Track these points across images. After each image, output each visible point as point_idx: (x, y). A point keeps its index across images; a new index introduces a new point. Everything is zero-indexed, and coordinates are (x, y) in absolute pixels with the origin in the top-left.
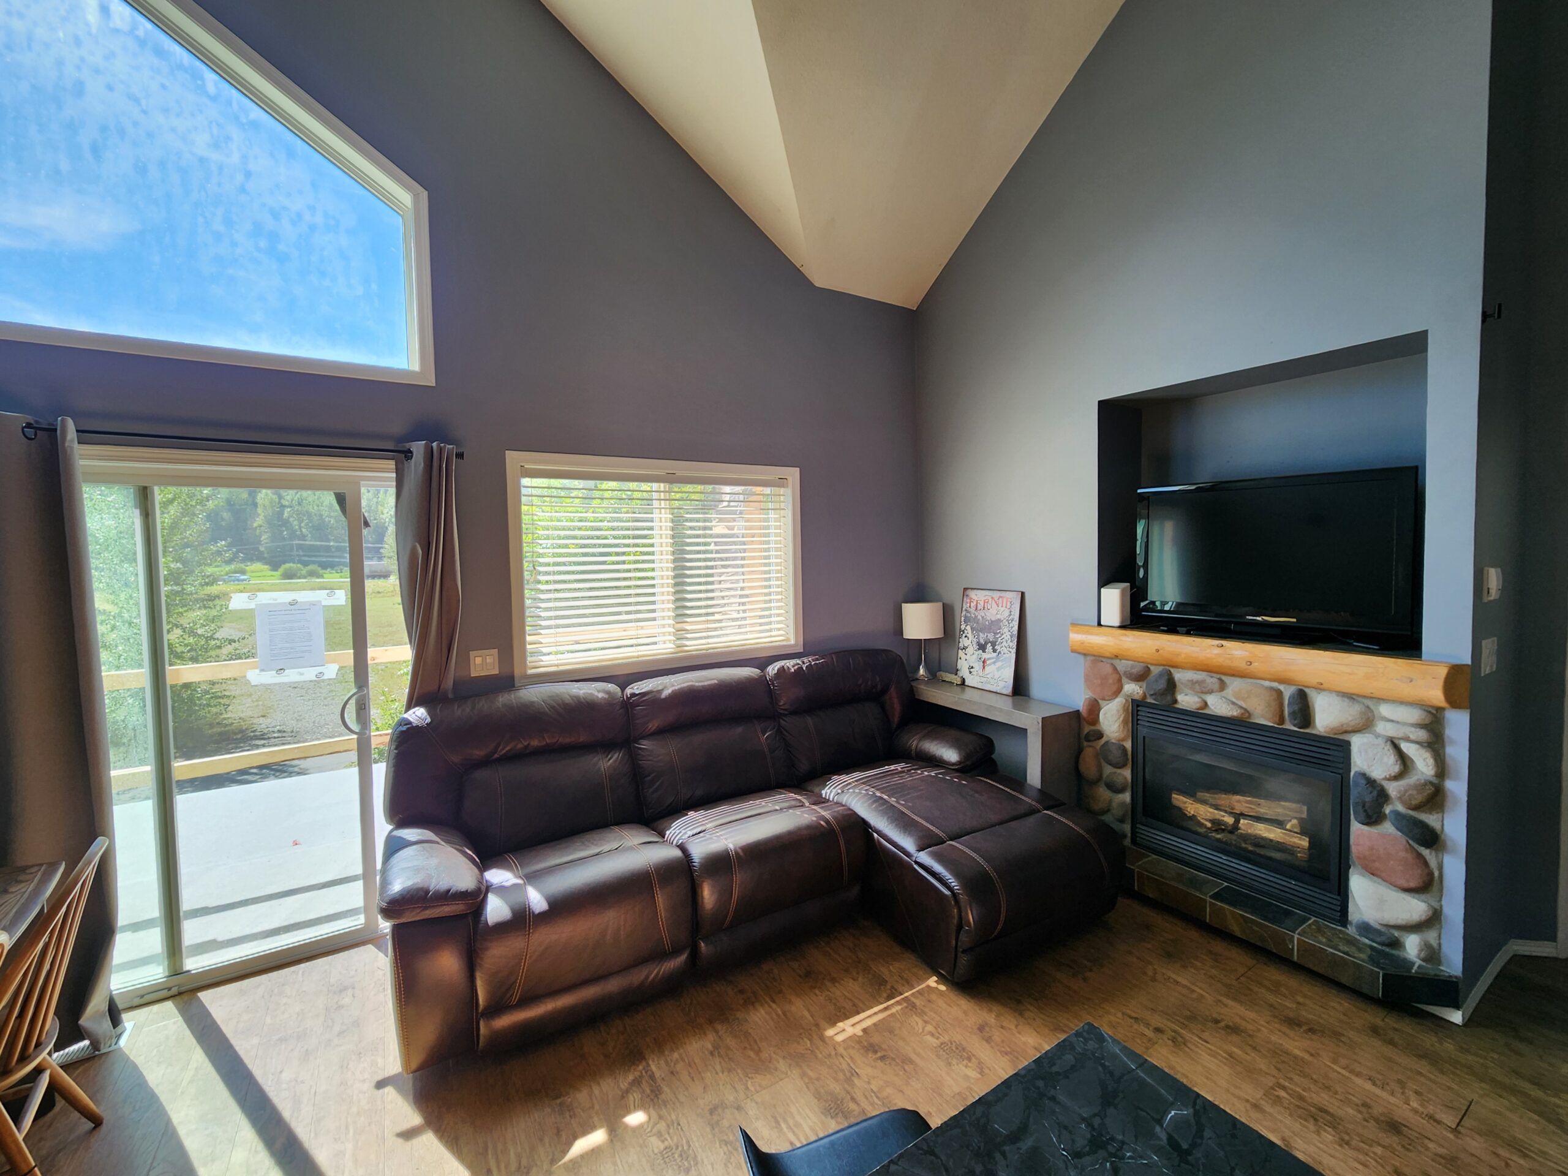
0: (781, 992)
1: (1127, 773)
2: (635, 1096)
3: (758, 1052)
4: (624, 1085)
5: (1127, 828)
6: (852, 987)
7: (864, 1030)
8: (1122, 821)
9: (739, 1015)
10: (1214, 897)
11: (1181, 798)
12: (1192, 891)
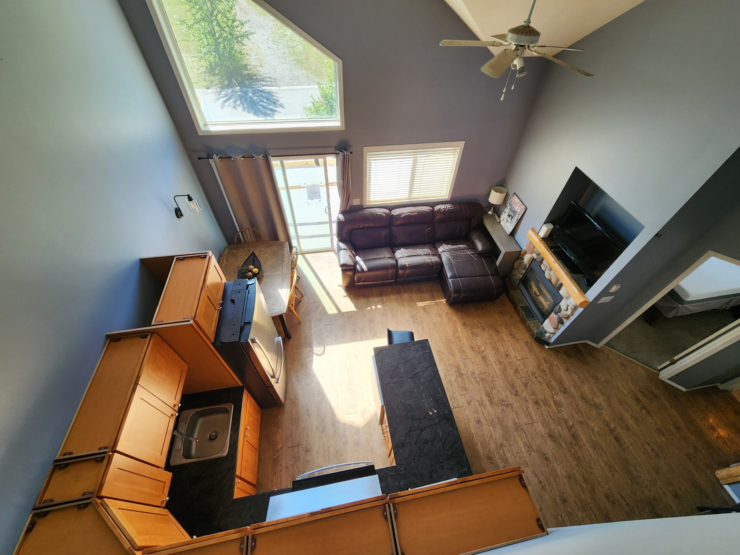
0: (412, 291)
1: (524, 272)
2: (380, 303)
3: (403, 302)
4: (379, 300)
5: (518, 282)
6: (427, 295)
7: (424, 305)
8: (518, 280)
9: (402, 294)
10: (521, 307)
11: (533, 283)
12: (517, 303)
